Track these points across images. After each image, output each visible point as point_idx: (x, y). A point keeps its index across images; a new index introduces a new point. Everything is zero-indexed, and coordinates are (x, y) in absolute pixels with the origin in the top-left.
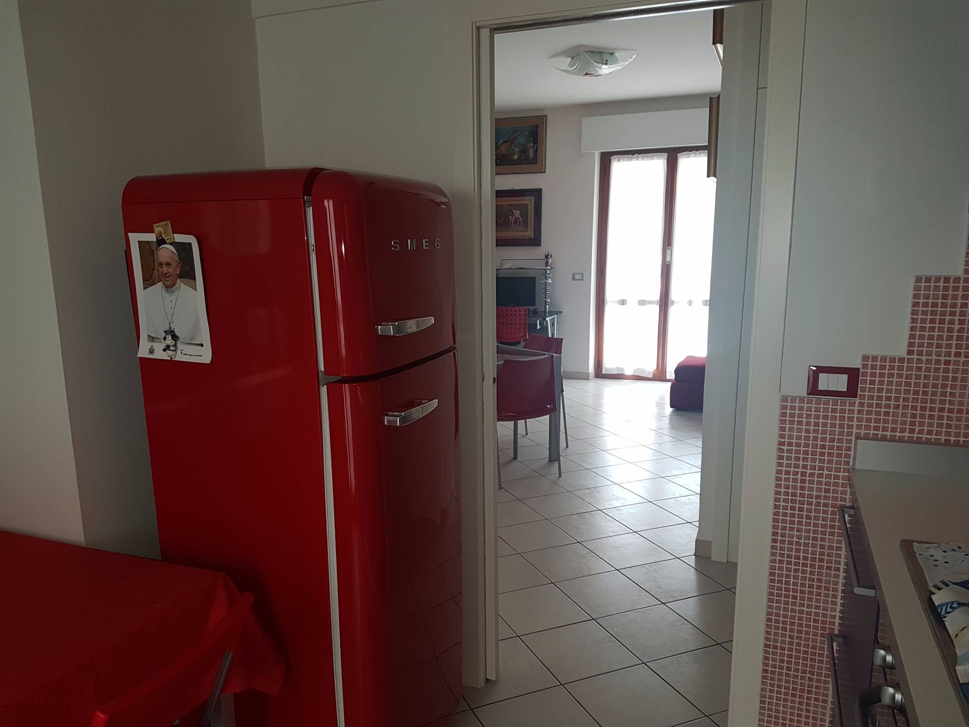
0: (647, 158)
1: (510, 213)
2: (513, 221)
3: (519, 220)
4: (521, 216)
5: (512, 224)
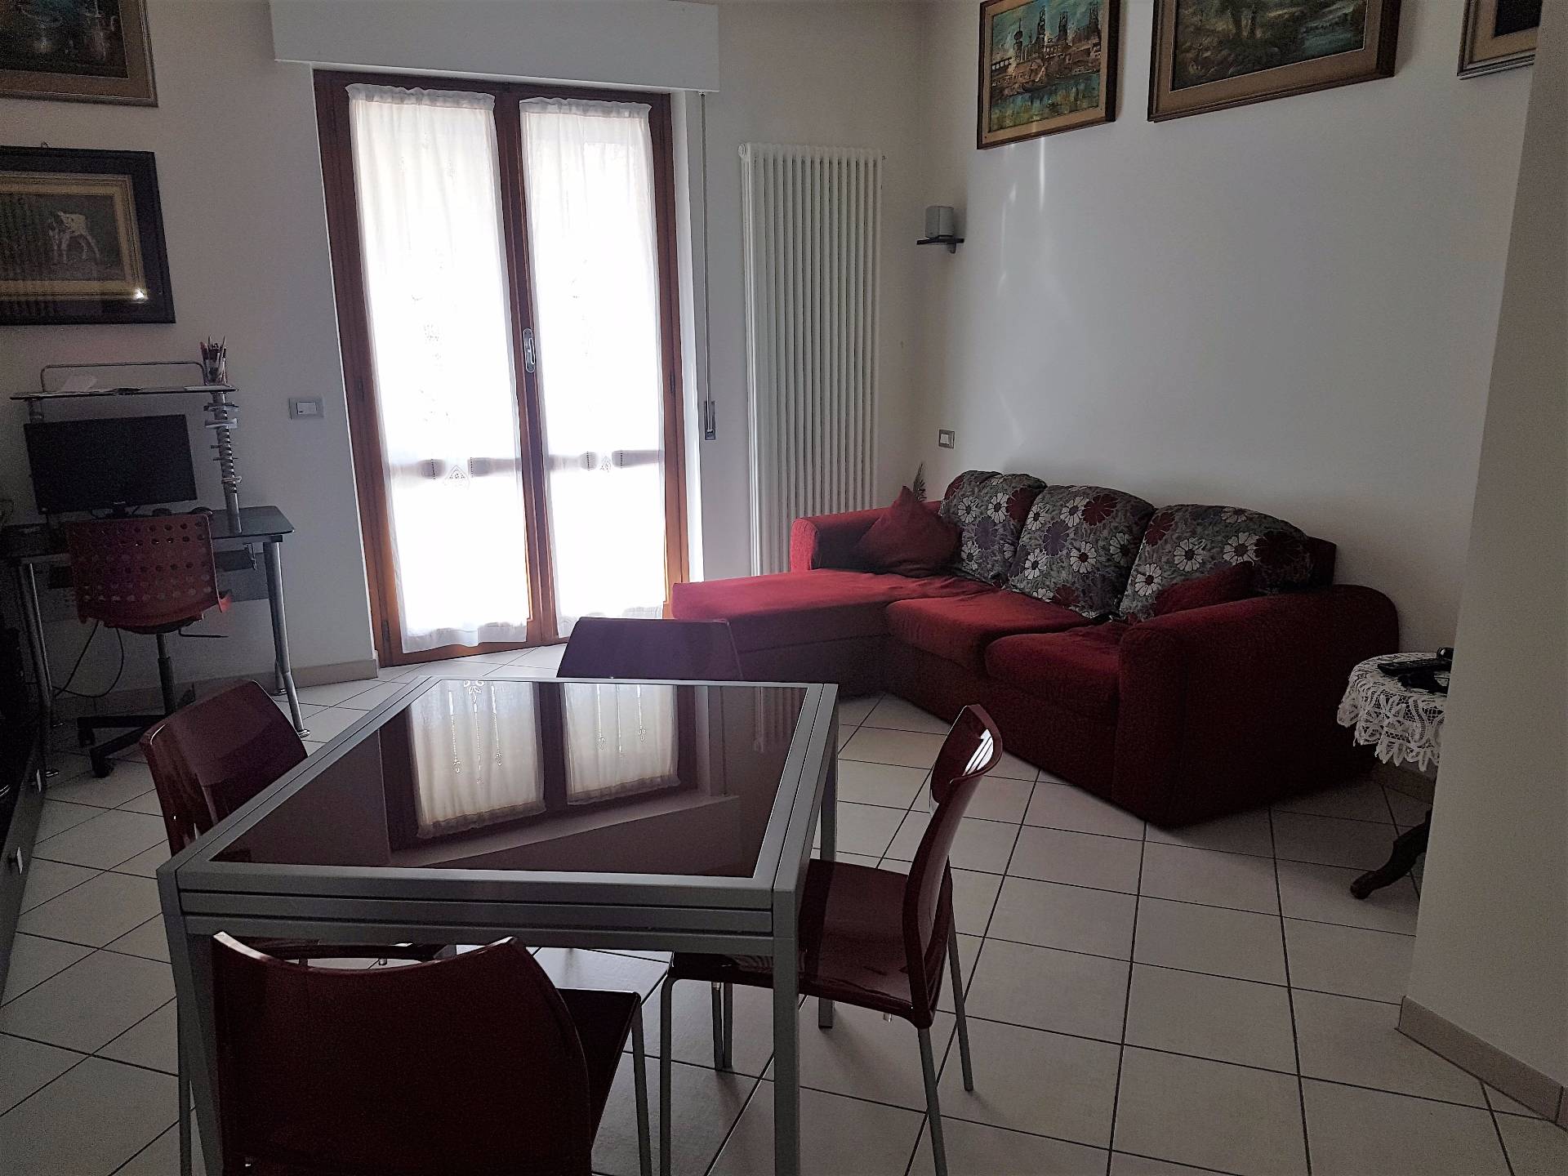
1: (51, 220)
2: (64, 246)
3: (88, 244)
4: (91, 230)
5: (61, 255)
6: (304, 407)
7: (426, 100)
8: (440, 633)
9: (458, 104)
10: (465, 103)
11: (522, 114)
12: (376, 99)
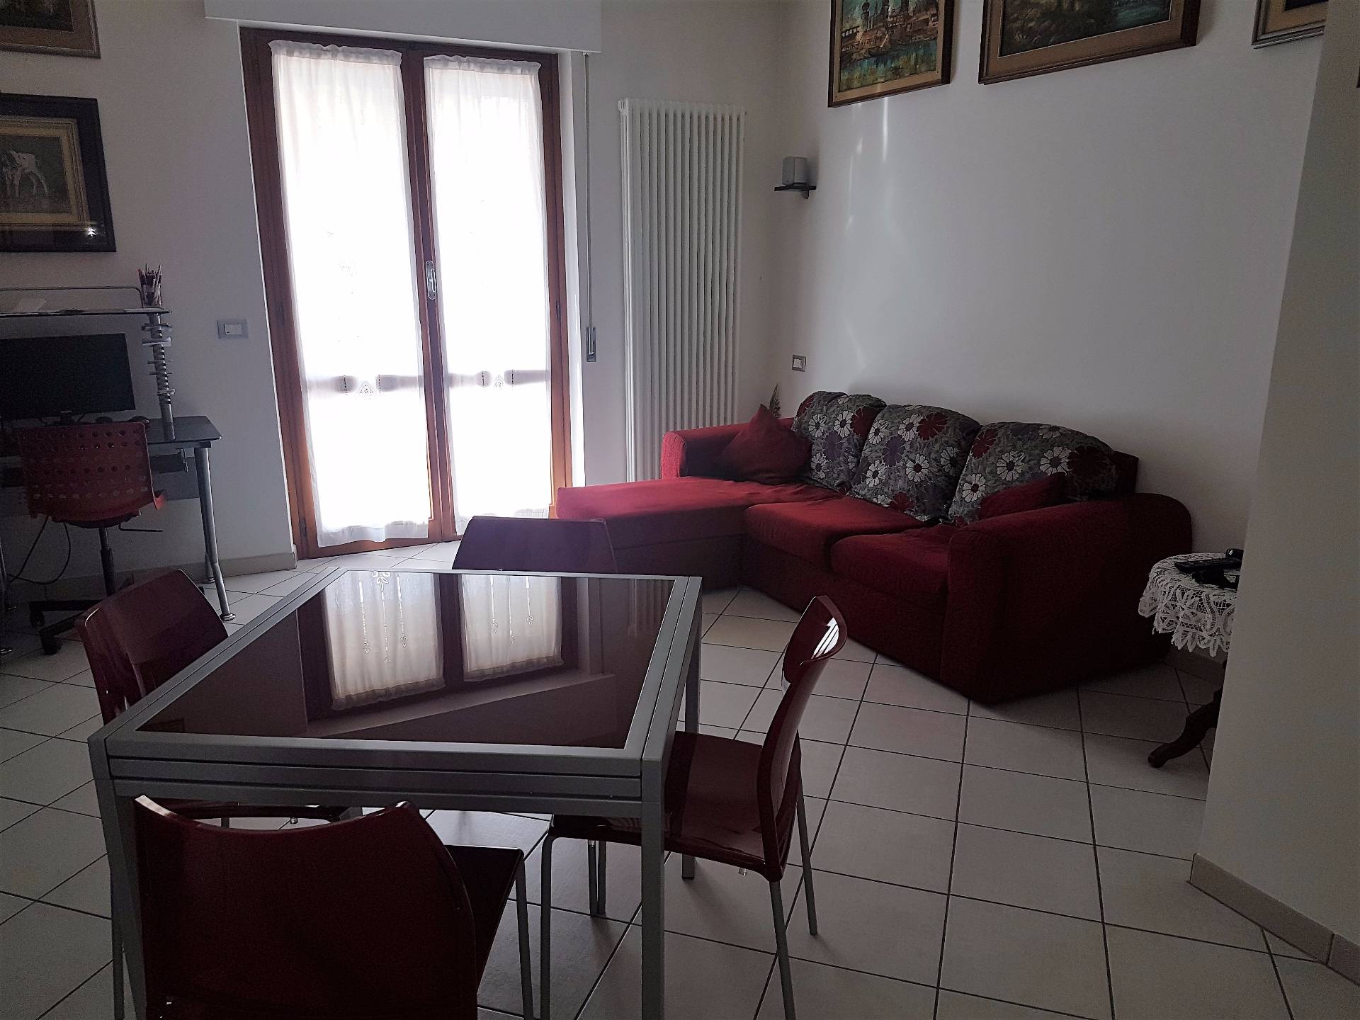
0: (357, 57)
1: (4, 159)
2: (16, 182)
3: (38, 180)
5: (14, 191)
6: (230, 329)
7: (340, 56)
8: (351, 529)
9: (368, 59)
10: (375, 59)
11: (426, 70)
12: (296, 54)
